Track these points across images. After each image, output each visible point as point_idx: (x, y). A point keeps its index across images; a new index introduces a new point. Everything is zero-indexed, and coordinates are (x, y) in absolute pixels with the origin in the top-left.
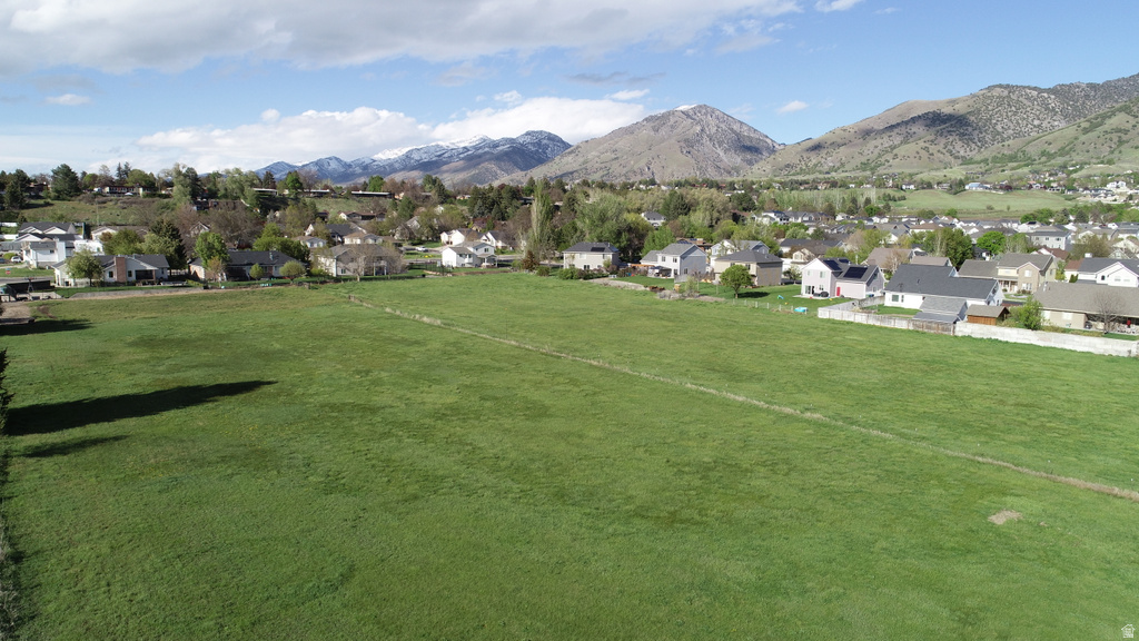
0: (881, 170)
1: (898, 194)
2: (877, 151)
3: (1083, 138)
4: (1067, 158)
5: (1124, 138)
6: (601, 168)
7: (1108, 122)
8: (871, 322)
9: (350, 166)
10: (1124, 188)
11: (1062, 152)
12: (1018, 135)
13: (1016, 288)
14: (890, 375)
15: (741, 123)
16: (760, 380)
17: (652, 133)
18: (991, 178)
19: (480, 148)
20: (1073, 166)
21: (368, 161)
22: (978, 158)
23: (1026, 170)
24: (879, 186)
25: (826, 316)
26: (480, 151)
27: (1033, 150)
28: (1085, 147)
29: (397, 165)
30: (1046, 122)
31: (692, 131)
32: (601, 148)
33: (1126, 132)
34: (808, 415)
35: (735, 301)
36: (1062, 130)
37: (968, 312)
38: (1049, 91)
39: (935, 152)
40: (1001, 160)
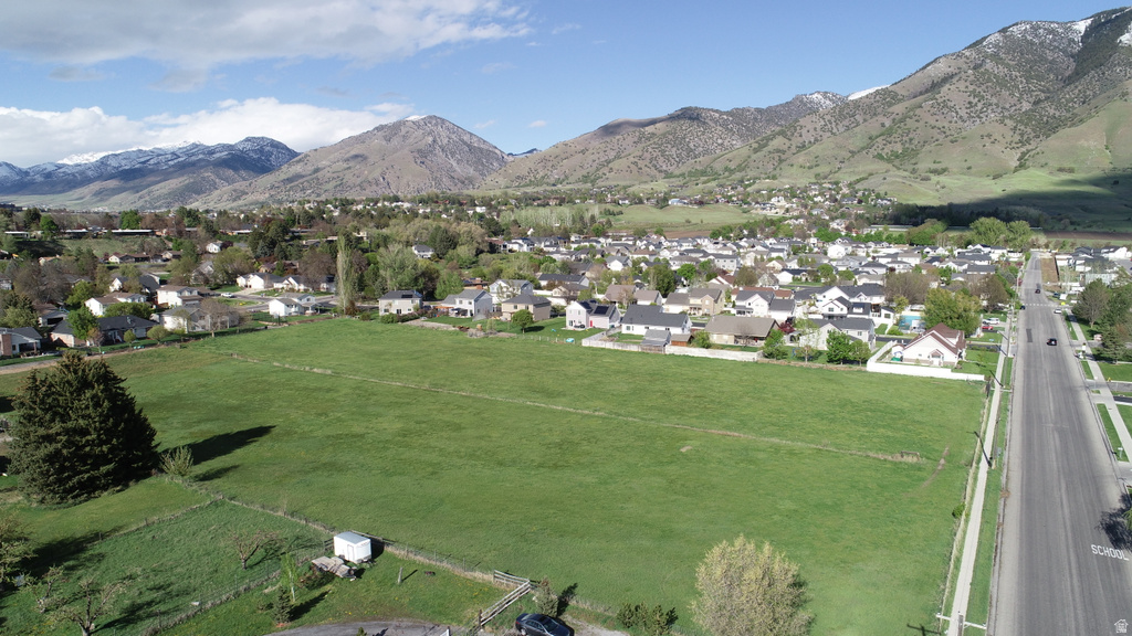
0: (600, 183)
1: (616, 209)
2: (595, 165)
3: (754, 157)
4: (743, 173)
5: (783, 157)
6: (334, 178)
7: (771, 143)
8: (616, 348)
9: (27, 173)
10: (783, 202)
11: (740, 168)
12: (706, 152)
13: (701, 312)
14: (632, 386)
15: (471, 134)
16: (565, 395)
17: (384, 143)
18: (686, 192)
19: (193, 154)
20: (748, 180)
21: (51, 168)
22: (677, 172)
23: (714, 184)
24: (600, 202)
25: (587, 345)
26: (194, 158)
27: (718, 166)
28: (755, 164)
29: (90, 173)
30: (726, 141)
31: (424, 142)
32: (332, 157)
33: (784, 152)
34: (597, 413)
35: (524, 336)
36: (739, 148)
37: (672, 339)
38: (727, 113)
39: (643, 167)
40: (696, 174)
